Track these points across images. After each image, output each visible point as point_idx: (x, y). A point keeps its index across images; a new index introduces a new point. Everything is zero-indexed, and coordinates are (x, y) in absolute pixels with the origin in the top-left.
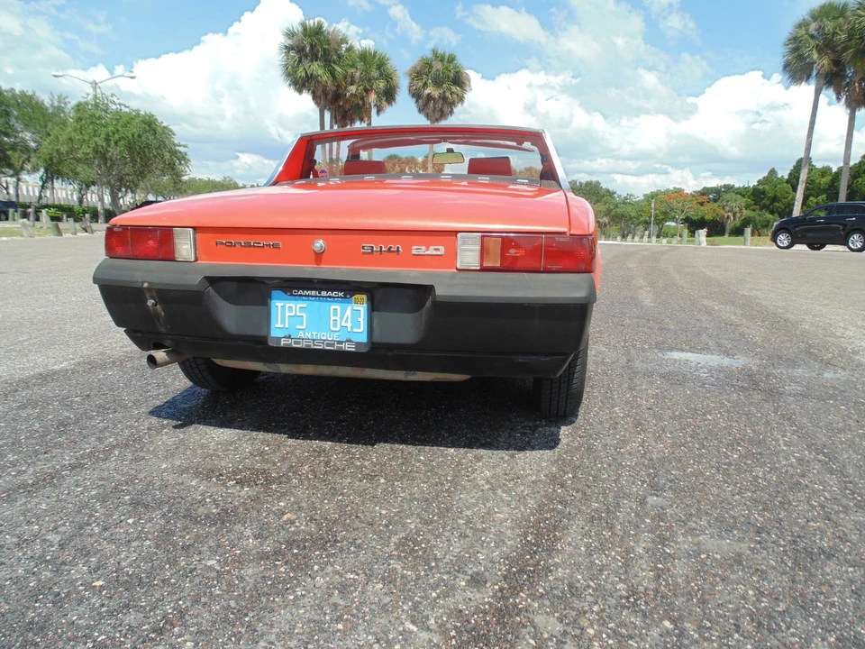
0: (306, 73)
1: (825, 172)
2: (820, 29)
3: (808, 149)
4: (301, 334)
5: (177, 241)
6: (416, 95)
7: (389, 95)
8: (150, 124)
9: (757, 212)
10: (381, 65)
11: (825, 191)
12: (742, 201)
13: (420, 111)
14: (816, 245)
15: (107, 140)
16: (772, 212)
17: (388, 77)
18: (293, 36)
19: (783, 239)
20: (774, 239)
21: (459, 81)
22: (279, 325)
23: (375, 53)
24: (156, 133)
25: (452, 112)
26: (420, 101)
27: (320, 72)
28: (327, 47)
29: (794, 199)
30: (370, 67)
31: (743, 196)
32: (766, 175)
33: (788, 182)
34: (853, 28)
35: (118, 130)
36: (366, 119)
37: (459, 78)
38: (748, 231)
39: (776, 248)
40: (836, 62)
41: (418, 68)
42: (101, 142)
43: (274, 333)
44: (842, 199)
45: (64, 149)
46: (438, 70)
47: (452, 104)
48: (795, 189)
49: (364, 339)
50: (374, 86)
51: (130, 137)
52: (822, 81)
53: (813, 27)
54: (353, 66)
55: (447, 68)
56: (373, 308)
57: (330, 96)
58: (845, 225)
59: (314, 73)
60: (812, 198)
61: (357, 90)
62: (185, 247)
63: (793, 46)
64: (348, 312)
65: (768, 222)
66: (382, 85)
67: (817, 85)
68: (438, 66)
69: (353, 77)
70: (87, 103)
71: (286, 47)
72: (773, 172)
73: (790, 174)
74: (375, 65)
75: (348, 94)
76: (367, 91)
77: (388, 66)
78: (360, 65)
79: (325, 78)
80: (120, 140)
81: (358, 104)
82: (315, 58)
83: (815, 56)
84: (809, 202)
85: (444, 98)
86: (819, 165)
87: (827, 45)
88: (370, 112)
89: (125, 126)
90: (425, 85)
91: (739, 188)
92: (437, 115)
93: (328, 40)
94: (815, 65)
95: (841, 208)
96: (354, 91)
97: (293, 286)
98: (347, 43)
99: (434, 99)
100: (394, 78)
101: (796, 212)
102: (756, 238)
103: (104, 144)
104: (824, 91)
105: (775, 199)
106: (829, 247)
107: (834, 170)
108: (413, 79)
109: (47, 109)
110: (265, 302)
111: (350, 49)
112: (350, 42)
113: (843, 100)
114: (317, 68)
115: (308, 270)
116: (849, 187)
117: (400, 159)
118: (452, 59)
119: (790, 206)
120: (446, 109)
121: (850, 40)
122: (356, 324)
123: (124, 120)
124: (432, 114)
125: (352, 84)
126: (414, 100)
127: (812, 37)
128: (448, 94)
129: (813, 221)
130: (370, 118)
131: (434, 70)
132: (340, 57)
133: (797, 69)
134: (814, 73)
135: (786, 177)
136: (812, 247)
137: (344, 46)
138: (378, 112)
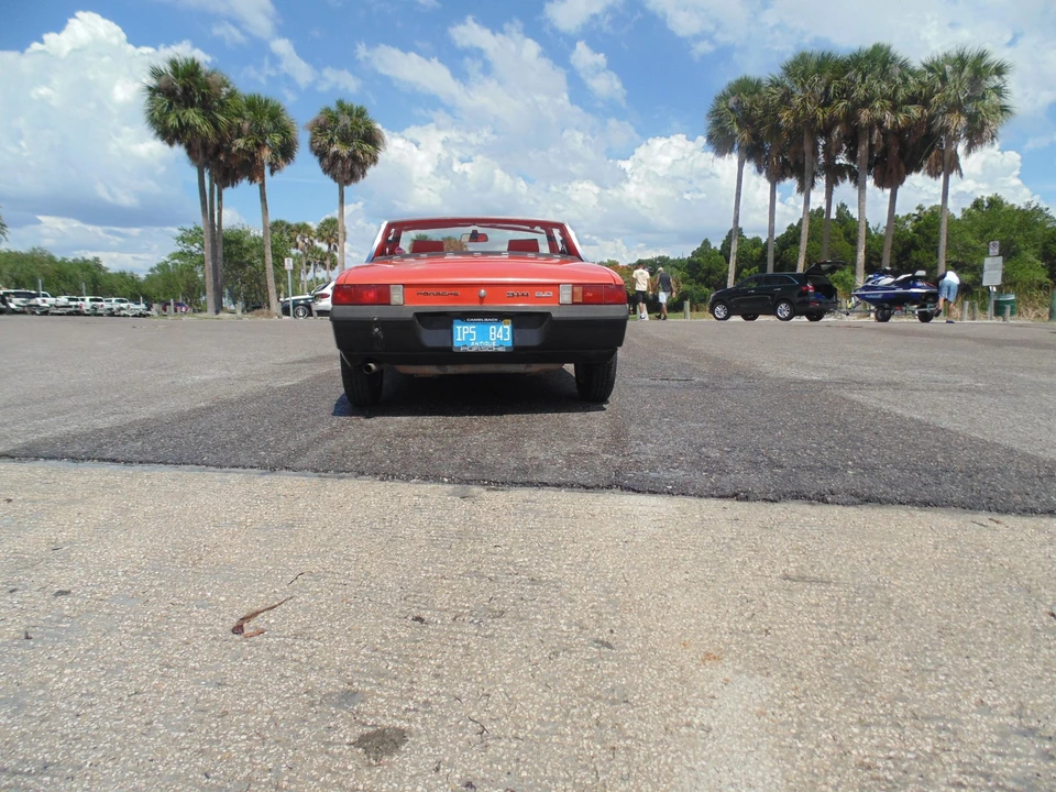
0: (180, 120)
1: (756, 242)
2: (739, 103)
3: (736, 220)
4: (473, 344)
5: (392, 292)
6: (321, 153)
7: (286, 152)
9: (694, 285)
10: (275, 114)
11: (757, 263)
12: (679, 274)
13: (326, 171)
14: (750, 316)
16: (708, 286)
17: (285, 131)
18: (160, 75)
19: (720, 310)
20: (712, 311)
21: (371, 138)
22: (459, 339)
23: (267, 101)
25: (364, 174)
26: (326, 161)
27: (198, 121)
28: (206, 91)
29: (727, 271)
30: (261, 118)
31: (679, 269)
32: (699, 246)
33: (721, 253)
34: (767, 105)
36: (258, 179)
37: (371, 136)
38: (687, 304)
39: (714, 319)
40: (755, 136)
41: (322, 121)
43: (456, 345)
44: (770, 270)
46: (345, 125)
47: (364, 166)
48: (728, 261)
49: (510, 344)
50: (267, 141)
52: (744, 155)
53: (732, 101)
54: (240, 115)
55: (356, 123)
56: (515, 327)
57: (211, 151)
58: (773, 295)
59: (191, 122)
60: (745, 270)
61: (246, 144)
62: (397, 297)
63: (717, 118)
64: (501, 330)
65: (705, 296)
66: (277, 139)
67: (740, 158)
68: (345, 120)
69: (239, 128)
71: (150, 89)
72: (706, 243)
73: (723, 246)
74: (267, 117)
75: (234, 149)
76: (258, 145)
77: (284, 117)
78: (248, 114)
79: (205, 128)
81: (247, 161)
82: (190, 103)
83: (736, 130)
84: (742, 275)
85: (353, 157)
86: (749, 236)
87: (746, 120)
88: (263, 171)
90: (331, 141)
91: (674, 261)
92: (347, 177)
93: (206, 83)
94: (737, 139)
95: (769, 279)
96: (242, 145)
97: (466, 316)
98: (228, 86)
99: (343, 159)
100: (292, 132)
101: (730, 284)
102: (695, 313)
104: (746, 163)
105: (709, 272)
106: (761, 318)
107: (764, 241)
108: (315, 134)
110: (450, 327)
111: (231, 95)
112: (231, 86)
113: (764, 174)
114: (193, 116)
115: (474, 306)
116: (776, 260)
118: (361, 113)
119: (725, 278)
120: (357, 170)
121: (766, 116)
122: (505, 336)
124: (340, 176)
125: (239, 137)
126: (317, 158)
127: (732, 110)
128: (359, 153)
129: (745, 293)
130: (263, 177)
131: (341, 124)
132: (221, 103)
133: (720, 142)
134: (736, 146)
135: (719, 248)
136: (746, 317)
137: (225, 91)
138: (272, 172)
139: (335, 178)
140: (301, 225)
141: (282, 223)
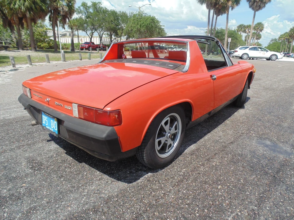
7: (237, 2)
8: (153, 20)
13: (250, 7)
15: (140, 26)
24: (154, 23)
25: (264, 6)
26: (251, 3)
35: (144, 23)
36: (227, 12)
42: (139, 26)
45: (130, 29)
47: (265, 3)
51: (147, 25)
57: (213, 5)
62: (29, 94)
70: (136, 14)
75: (220, 3)
76: (228, 1)
80: (144, 26)
81: (224, 6)
85: (261, 1)
88: (229, 9)
89: (146, 21)
92: (258, 8)
96: (223, 1)
99: (257, 2)
103: (140, 27)
109: (128, 16)
110: (42, 115)
117: (244, 26)
120: (262, 5)
123: (146, 19)
124: (255, 8)
126: (248, 3)
138: (232, 9)
139: (253, 9)
140: (249, 25)
141: (242, 25)
